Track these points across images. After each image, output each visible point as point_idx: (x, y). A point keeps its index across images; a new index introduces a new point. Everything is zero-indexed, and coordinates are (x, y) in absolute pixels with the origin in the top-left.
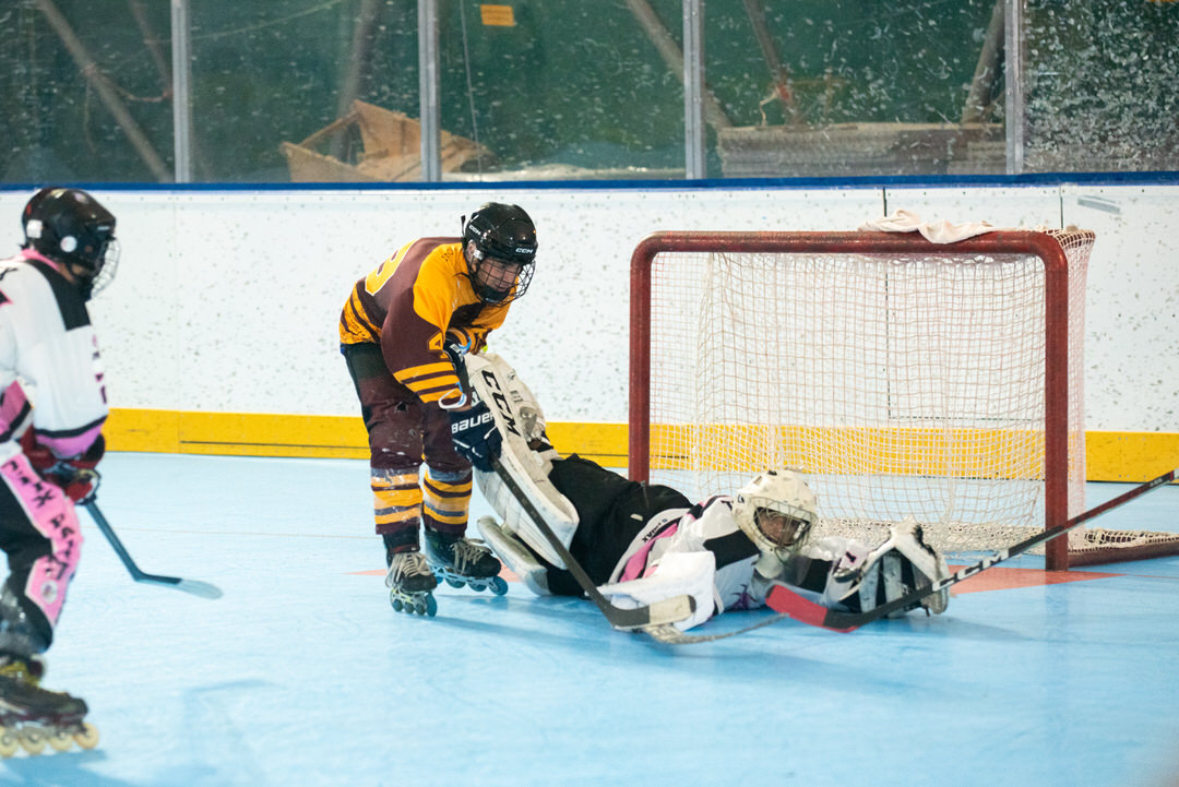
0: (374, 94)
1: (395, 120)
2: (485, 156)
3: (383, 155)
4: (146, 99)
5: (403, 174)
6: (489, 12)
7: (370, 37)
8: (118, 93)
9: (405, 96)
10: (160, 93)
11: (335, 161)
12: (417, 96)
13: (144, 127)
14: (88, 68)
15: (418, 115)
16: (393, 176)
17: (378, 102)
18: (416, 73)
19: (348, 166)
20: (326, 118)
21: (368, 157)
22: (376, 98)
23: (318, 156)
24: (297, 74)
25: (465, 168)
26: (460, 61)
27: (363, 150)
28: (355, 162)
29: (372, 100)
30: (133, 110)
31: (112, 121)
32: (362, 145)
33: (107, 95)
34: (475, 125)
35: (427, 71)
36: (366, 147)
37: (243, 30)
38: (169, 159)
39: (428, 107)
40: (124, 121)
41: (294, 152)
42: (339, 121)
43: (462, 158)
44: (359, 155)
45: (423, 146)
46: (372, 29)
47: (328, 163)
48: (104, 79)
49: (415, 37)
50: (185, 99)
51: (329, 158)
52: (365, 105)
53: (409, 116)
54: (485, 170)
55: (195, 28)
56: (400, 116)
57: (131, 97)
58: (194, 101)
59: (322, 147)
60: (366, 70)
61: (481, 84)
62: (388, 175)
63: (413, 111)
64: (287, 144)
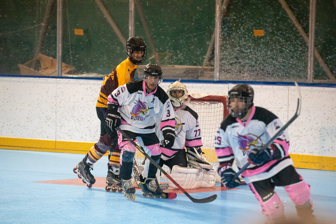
0: (44, 52)
1: (50, 59)
2: (74, 70)
3: (47, 68)
5: (51, 74)
6: (76, 31)
7: (44, 36)
9: (53, 53)
11: (33, 70)
12: (56, 53)
15: (56, 58)
16: (49, 74)
17: (45, 54)
18: (56, 46)
19: (36, 71)
20: (31, 58)
21: (42, 69)
23: (28, 68)
24: (23, 46)
25: (69, 73)
26: (68, 44)
27: (41, 67)
28: (38, 70)
29: (43, 54)
34: (72, 61)
35: (59, 46)
36: (42, 66)
37: (9, 33)
39: (59, 56)
41: (22, 66)
42: (34, 59)
43: (68, 70)
44: (40, 68)
45: (57, 67)
46: (44, 34)
49: (56, 37)
51: (31, 69)
52: (42, 55)
54: (74, 74)
56: (51, 58)
59: (30, 66)
60: (42, 45)
61: (74, 50)
62: (48, 74)
63: (55, 57)
64: (20, 64)
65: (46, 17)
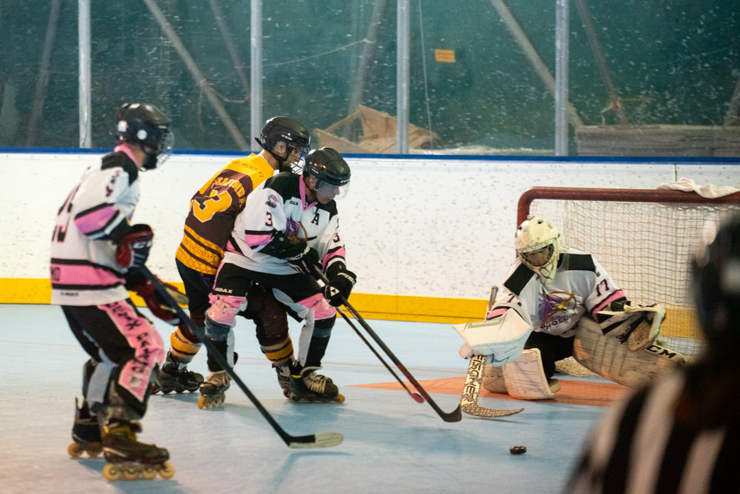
0: (370, 101)
1: (382, 117)
2: (436, 139)
3: (375, 137)
4: (235, 101)
5: (386, 149)
6: (439, 54)
7: (369, 67)
8: (218, 97)
9: (388, 103)
10: (243, 99)
11: (346, 141)
12: (395, 103)
13: (233, 117)
14: (202, 82)
15: (396, 114)
16: (381, 150)
17: (372, 105)
18: (395, 89)
19: (353, 144)
20: (341, 115)
21: (365, 139)
22: (371, 103)
23: (336, 137)
24: (325, 88)
25: (424, 147)
26: (421, 82)
27: (362, 135)
28: (357, 141)
29: (368, 105)
30: (227, 107)
31: (214, 113)
32: (362, 132)
33: (212, 99)
34: (429, 121)
35: (402, 88)
36: (365, 132)
37: (293, 62)
38: (248, 137)
39: (402, 110)
40: (222, 113)
41: (321, 133)
42: (349, 117)
43: (422, 139)
44: (360, 137)
45: (398, 133)
46: (370, 63)
47: (342, 141)
48: (211, 89)
49: (395, 68)
50: (258, 102)
51: (342, 139)
52: (365, 107)
53: (390, 114)
54: (435, 148)
55: (265, 60)
56: (385, 115)
57: (226, 100)
58: (263, 103)
59: (338, 132)
60: (367, 87)
61: (434, 97)
62: (378, 149)
63: (393, 111)
64: (318, 130)
65: (374, 24)
